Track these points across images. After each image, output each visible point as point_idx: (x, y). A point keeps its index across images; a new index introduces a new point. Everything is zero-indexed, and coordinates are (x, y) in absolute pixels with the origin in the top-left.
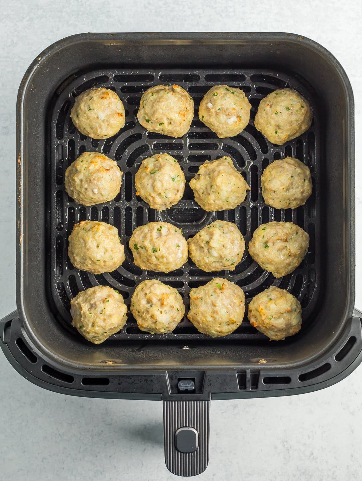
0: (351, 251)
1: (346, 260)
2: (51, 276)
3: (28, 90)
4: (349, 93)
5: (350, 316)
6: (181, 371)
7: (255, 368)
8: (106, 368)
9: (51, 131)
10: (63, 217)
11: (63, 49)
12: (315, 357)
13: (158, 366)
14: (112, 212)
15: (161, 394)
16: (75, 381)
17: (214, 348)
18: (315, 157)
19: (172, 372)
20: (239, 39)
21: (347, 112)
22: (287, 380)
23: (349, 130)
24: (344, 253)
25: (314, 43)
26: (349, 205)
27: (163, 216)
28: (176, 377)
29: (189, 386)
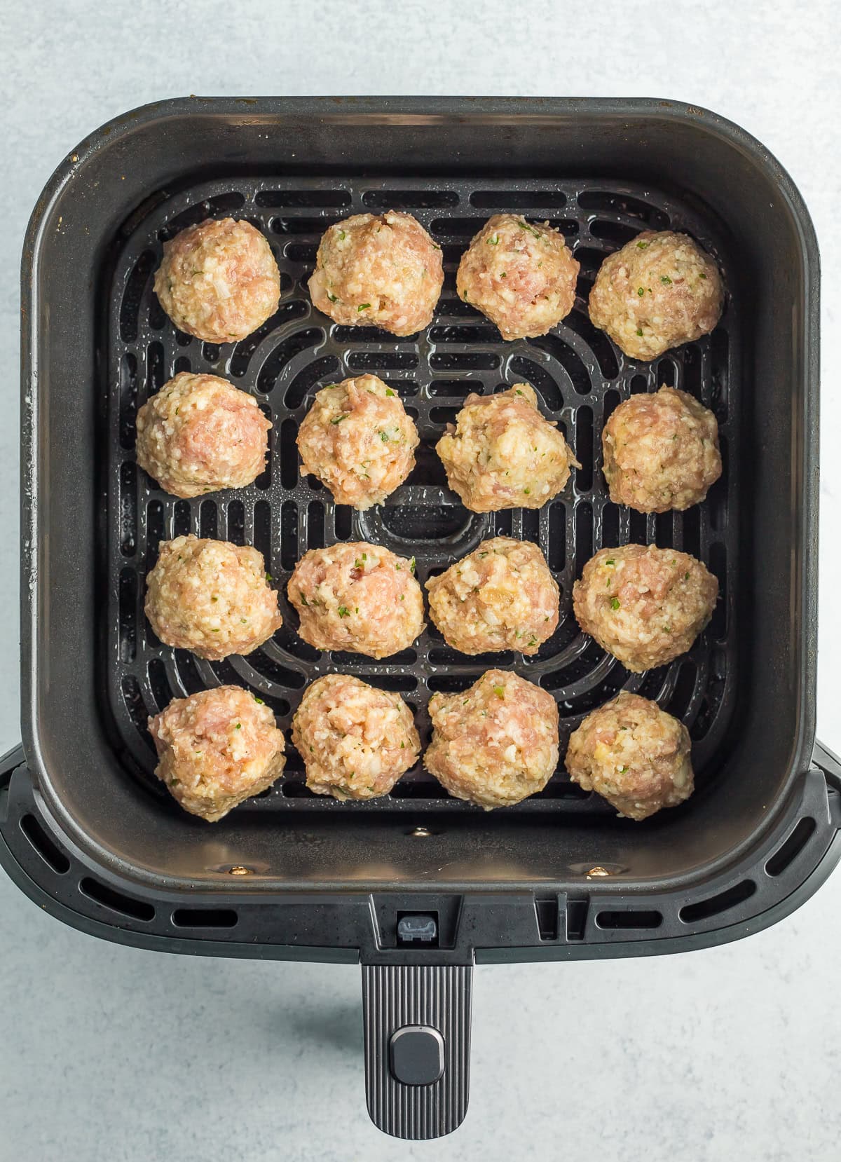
0: (807, 617)
1: (796, 637)
2: (107, 662)
3: (50, 232)
4: (807, 245)
5: (803, 769)
6: (405, 896)
7: (578, 889)
8: (229, 885)
9: (108, 322)
10: (135, 526)
11: (130, 136)
12: (719, 865)
13: (352, 881)
14: (250, 514)
15: (358, 948)
16: (158, 916)
17: (487, 834)
18: (728, 389)
19: (384, 896)
20: (546, 113)
21: (802, 287)
22: (653, 919)
23: (806, 333)
24: (793, 622)
25: (727, 125)
26: (805, 511)
27: (371, 524)
28: (393, 908)
29: (423, 930)
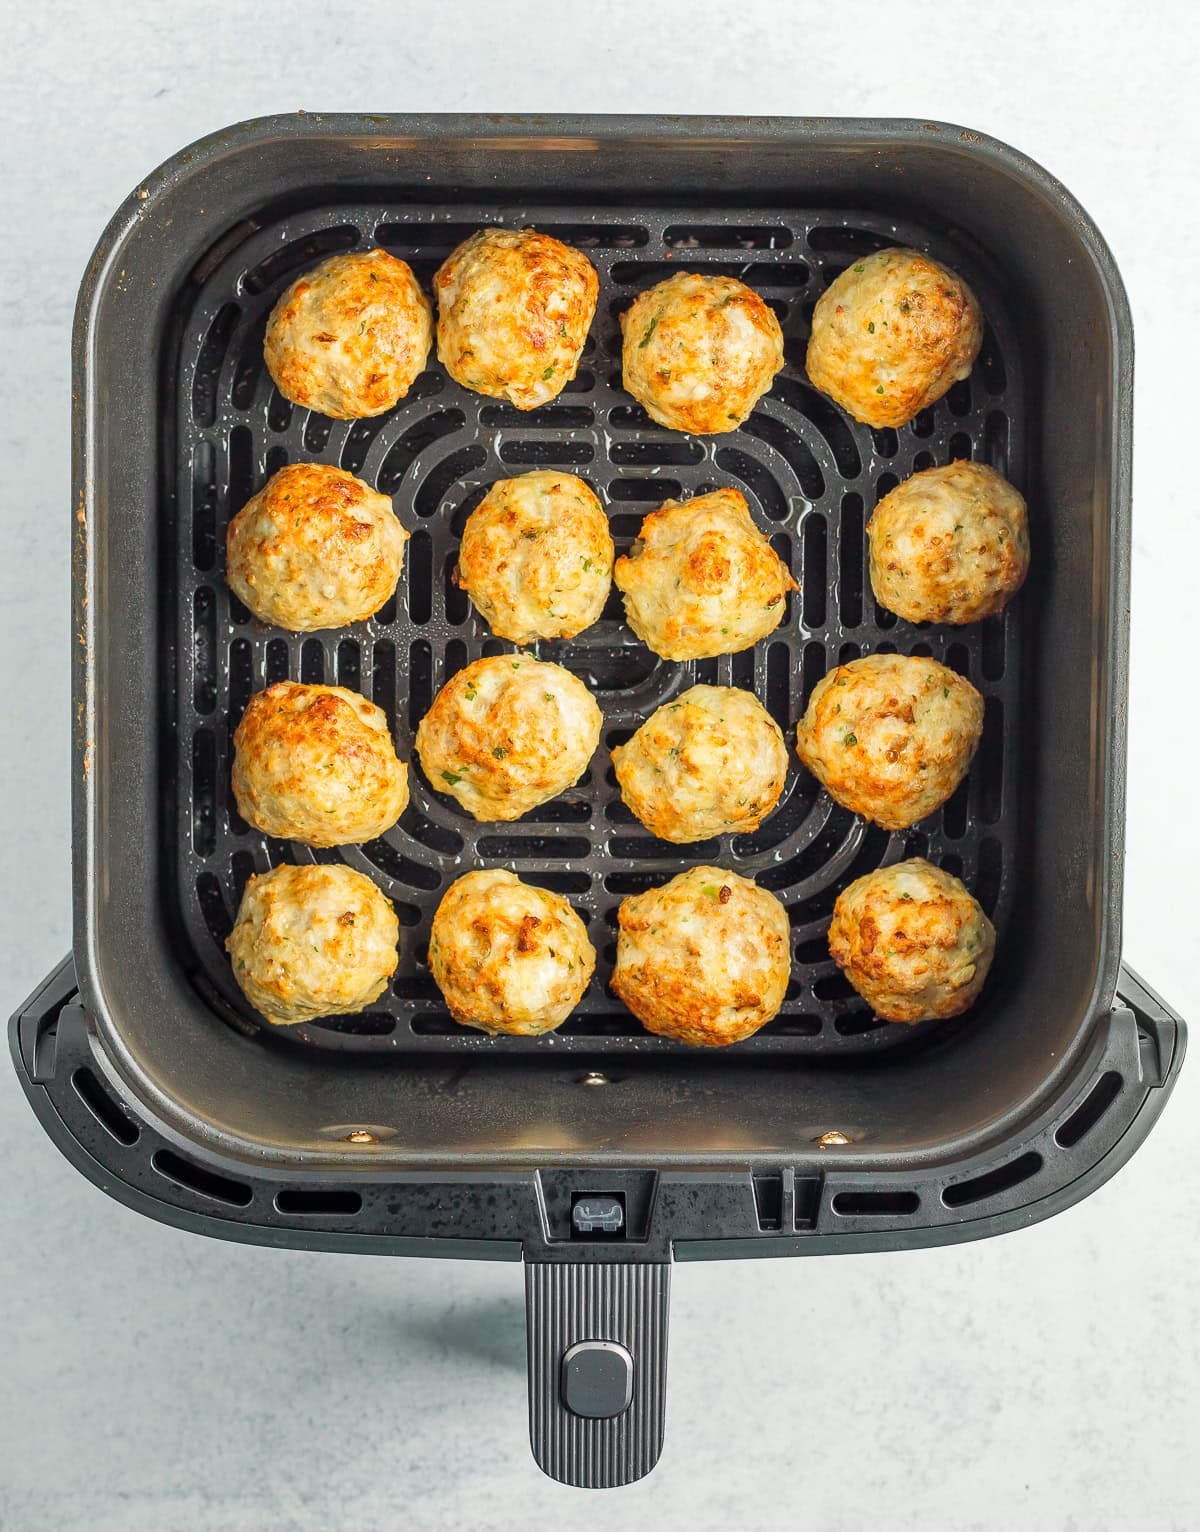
0: (1111, 808)
2: (176, 855)
4: (1117, 316)
5: (1105, 1007)
6: (582, 1172)
7: (809, 1161)
8: (349, 1157)
9: (176, 400)
11: (218, 162)
12: (993, 1132)
13: (511, 1152)
14: (368, 656)
15: (519, 1240)
16: (257, 1200)
19: (554, 1173)
21: (1109, 372)
22: (907, 1202)
23: (1115, 432)
25: (1014, 155)
28: (566, 1188)
29: (607, 1216)
